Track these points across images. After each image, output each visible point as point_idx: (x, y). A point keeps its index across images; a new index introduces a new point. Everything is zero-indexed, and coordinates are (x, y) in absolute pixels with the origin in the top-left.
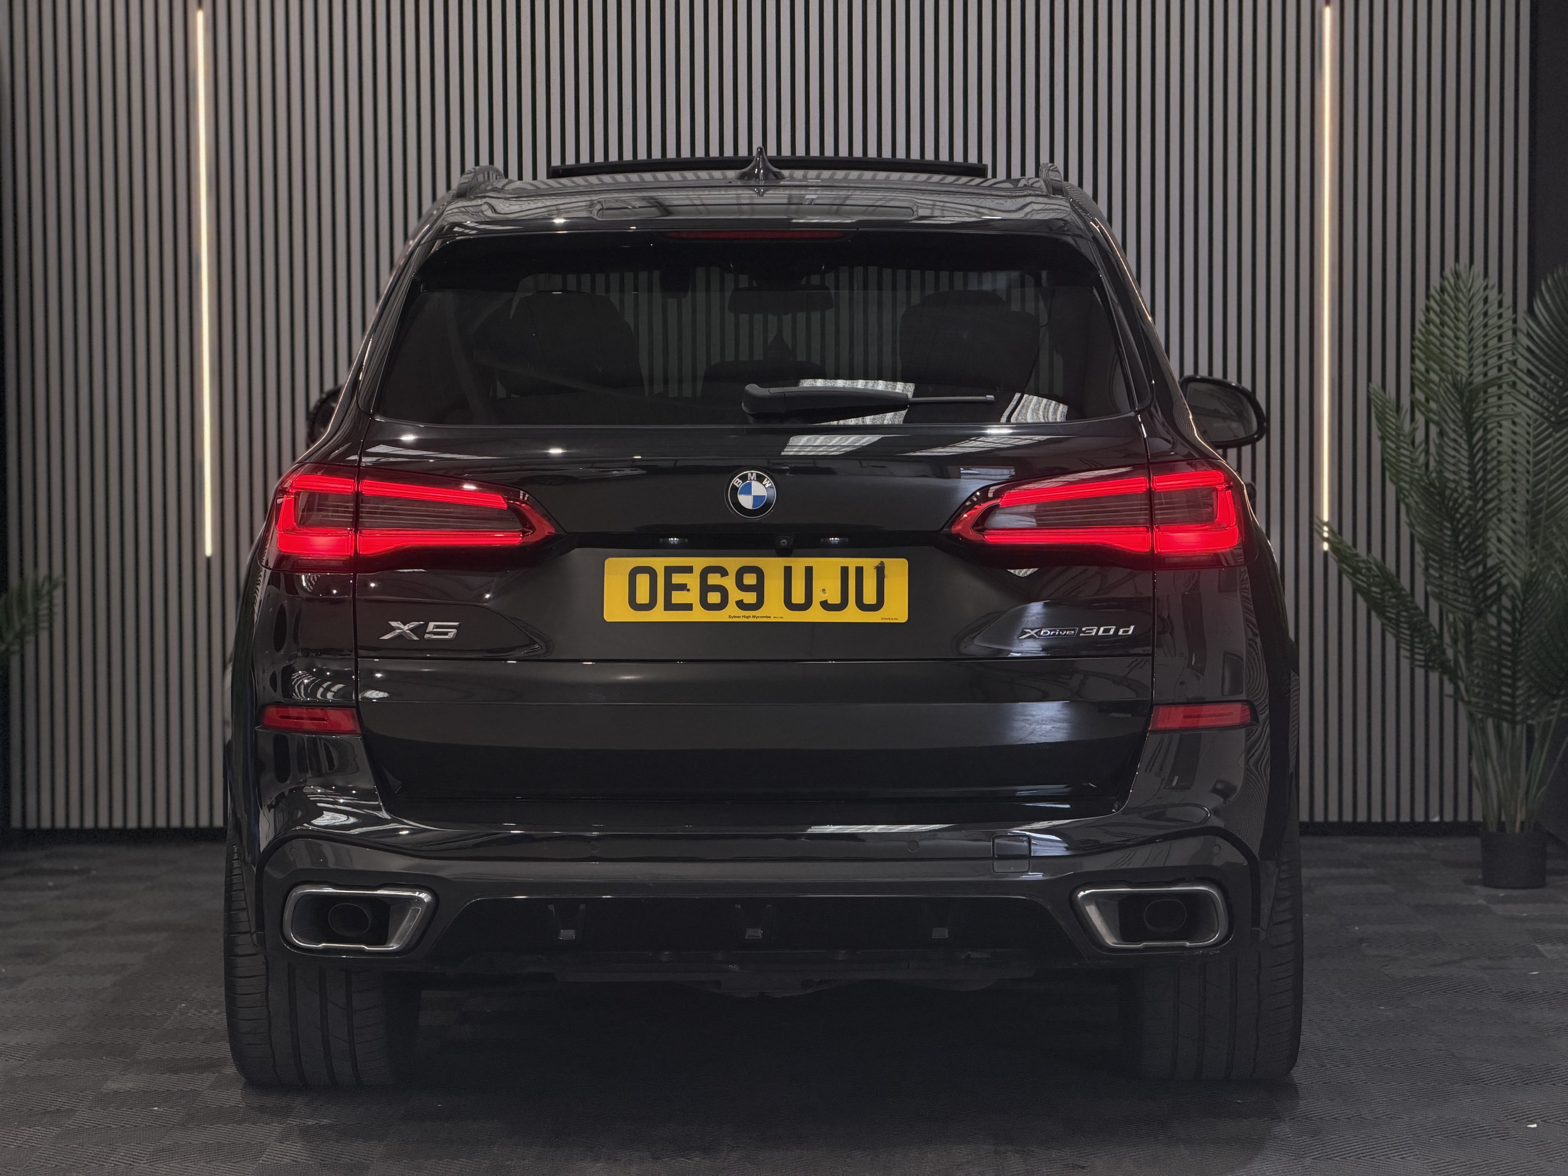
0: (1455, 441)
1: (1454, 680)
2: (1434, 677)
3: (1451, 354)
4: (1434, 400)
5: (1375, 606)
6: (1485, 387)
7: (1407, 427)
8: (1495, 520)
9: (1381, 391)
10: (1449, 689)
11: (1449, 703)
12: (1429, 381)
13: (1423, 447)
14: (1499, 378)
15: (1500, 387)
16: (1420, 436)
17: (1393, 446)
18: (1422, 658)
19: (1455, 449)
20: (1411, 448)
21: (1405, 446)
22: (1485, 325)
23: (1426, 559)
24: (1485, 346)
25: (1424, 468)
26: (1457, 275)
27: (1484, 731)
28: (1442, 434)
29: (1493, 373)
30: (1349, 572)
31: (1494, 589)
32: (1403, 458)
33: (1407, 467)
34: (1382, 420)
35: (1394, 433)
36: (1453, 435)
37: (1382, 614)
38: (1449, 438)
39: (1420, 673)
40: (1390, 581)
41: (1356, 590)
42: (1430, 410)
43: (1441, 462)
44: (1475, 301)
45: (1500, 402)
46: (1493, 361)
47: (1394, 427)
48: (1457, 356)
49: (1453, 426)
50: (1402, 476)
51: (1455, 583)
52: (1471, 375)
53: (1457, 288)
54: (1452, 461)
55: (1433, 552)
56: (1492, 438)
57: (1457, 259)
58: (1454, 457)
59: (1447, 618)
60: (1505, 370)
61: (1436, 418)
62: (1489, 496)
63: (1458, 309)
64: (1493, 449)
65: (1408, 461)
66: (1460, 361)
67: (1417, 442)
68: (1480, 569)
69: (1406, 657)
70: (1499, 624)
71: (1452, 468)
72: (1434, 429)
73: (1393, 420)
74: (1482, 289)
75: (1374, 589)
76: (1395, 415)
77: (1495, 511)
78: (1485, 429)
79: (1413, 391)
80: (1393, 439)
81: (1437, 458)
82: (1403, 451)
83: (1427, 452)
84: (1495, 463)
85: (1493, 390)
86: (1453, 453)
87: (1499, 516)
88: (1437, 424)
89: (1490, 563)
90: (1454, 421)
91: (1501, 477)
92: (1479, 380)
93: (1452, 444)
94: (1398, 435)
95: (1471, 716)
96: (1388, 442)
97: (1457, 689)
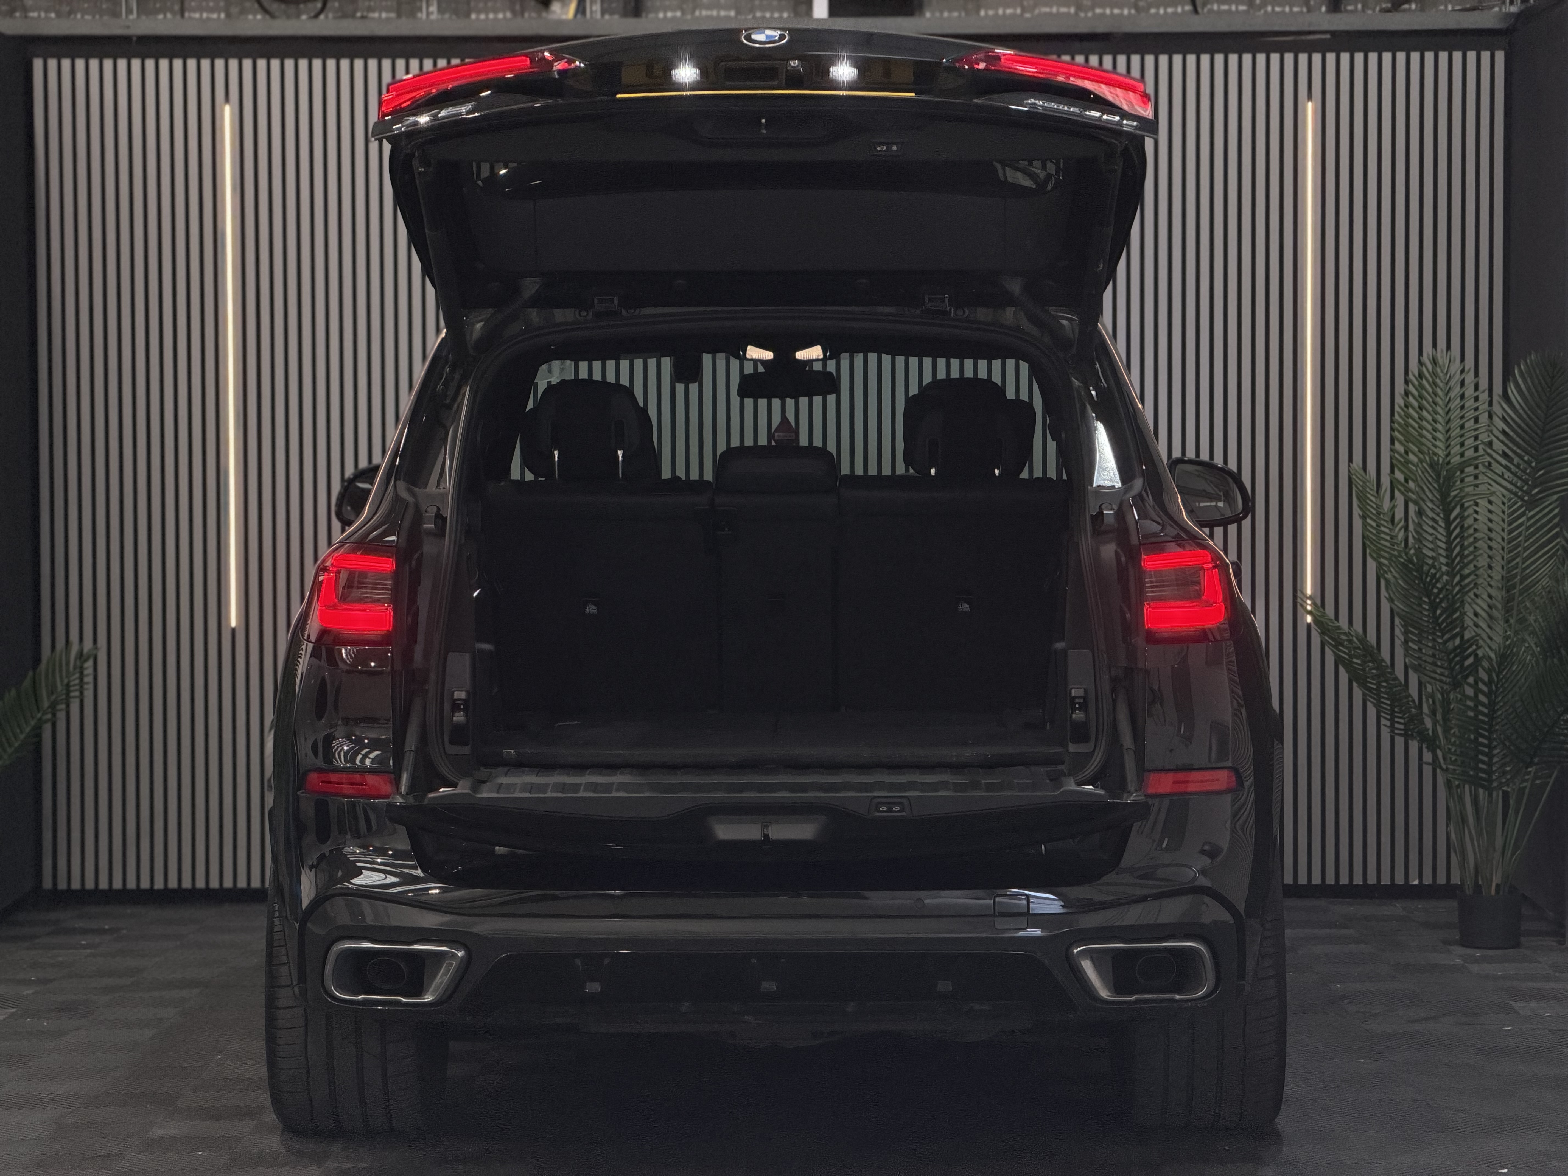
0: (1433, 520)
1: (1433, 749)
2: (1414, 745)
3: (1429, 436)
4: (1413, 480)
5: (1355, 677)
6: (1462, 467)
7: (1386, 505)
8: (1471, 594)
9: (1362, 472)
10: (1428, 757)
11: (1427, 770)
12: (1408, 462)
13: (1402, 523)
14: (1476, 458)
15: (1476, 467)
16: (1399, 514)
17: (1374, 524)
18: (1402, 727)
19: (1433, 528)
20: (1390, 526)
21: (1385, 524)
22: (1462, 407)
23: (1406, 633)
24: (1462, 427)
25: (1403, 545)
26: (1434, 361)
27: (1461, 798)
28: (1420, 513)
29: (1470, 453)
30: (1331, 644)
31: (1471, 660)
32: (1382, 536)
33: (1388, 544)
34: (1362, 499)
35: (1374, 512)
36: (1431, 514)
37: (1363, 685)
38: (1427, 516)
39: (1399, 741)
40: (1370, 653)
41: (1338, 661)
42: (1409, 490)
43: (1419, 540)
44: (1452, 383)
45: (1477, 482)
46: (1470, 442)
47: (1374, 506)
48: (1435, 438)
49: (1430, 505)
50: (1382, 553)
51: (1434, 656)
52: (1448, 455)
53: (1434, 374)
54: (1430, 538)
55: (1412, 626)
56: (1468, 516)
57: (1435, 345)
58: (1432, 534)
59: (1426, 689)
60: (1481, 452)
61: (1414, 497)
62: (1466, 571)
63: (1436, 394)
64: (1469, 527)
65: (1388, 538)
66: (1438, 443)
67: (1397, 519)
68: (1457, 641)
69: (1385, 725)
70: (1476, 695)
71: (1431, 546)
72: (1412, 508)
73: (1373, 499)
74: (1459, 372)
75: (1355, 660)
76: (1375, 494)
77: (1472, 586)
78: (1462, 506)
79: (1392, 471)
80: (1374, 517)
81: (1416, 536)
82: (1383, 529)
83: (1406, 528)
84: (1471, 540)
85: (1470, 470)
86: (1431, 531)
87: (1475, 590)
88: (1416, 503)
89: (1467, 635)
90: (1432, 501)
91: (1477, 554)
92: (1456, 460)
93: (1431, 523)
94: (1379, 513)
95: (1449, 784)
96: (1368, 520)
97: (1435, 757)
